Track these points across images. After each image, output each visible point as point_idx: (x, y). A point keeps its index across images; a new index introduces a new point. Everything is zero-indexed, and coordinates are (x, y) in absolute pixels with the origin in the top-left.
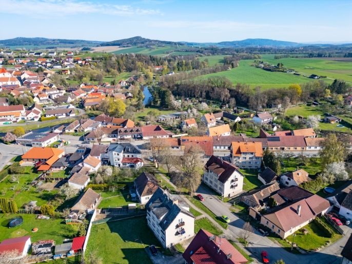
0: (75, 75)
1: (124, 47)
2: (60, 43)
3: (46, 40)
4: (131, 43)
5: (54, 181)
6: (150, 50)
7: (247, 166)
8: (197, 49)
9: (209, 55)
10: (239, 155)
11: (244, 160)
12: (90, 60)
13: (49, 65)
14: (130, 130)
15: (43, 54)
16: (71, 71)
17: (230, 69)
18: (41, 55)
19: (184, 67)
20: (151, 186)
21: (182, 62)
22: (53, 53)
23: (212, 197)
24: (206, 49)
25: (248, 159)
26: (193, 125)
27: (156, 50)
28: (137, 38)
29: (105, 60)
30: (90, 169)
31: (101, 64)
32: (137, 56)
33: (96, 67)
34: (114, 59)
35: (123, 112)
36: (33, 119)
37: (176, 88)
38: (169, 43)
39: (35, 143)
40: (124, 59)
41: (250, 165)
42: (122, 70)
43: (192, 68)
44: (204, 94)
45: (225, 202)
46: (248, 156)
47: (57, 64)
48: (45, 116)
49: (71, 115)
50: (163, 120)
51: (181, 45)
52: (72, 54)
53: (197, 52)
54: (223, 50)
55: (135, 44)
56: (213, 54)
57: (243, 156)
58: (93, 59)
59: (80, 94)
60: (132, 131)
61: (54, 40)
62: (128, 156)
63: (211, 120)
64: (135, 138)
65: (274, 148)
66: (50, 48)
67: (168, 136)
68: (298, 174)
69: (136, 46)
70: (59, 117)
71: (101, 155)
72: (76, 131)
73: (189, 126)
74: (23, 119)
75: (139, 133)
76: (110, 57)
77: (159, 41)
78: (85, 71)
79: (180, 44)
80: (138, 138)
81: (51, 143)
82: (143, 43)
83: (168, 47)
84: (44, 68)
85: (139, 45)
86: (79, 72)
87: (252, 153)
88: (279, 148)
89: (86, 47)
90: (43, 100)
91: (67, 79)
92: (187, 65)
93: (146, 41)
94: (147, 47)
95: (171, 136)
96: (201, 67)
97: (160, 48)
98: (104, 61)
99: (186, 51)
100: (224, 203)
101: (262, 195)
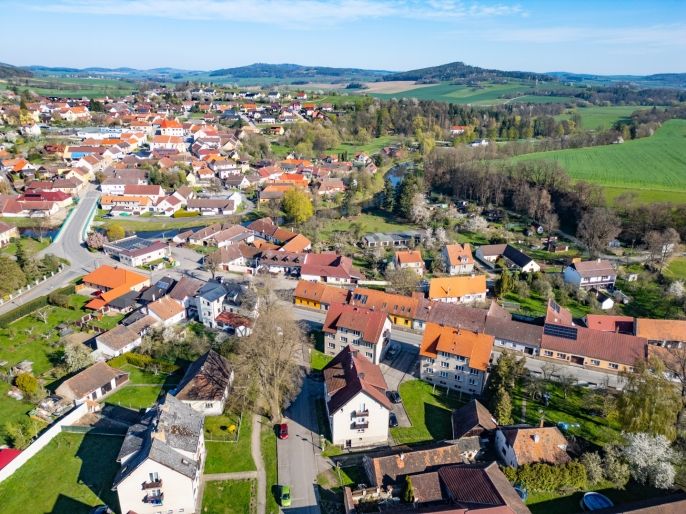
0: (291, 136)
1: (425, 83)
2: (317, 73)
3: (298, 67)
4: (440, 76)
5: (91, 331)
6: (474, 90)
7: (450, 384)
8: (580, 91)
9: (604, 105)
10: (432, 355)
11: (444, 369)
12: (329, 109)
13: (257, 116)
14: (283, 257)
15: (259, 95)
16: (285, 129)
17: (621, 140)
18: (255, 97)
19: (512, 131)
20: (202, 382)
21: (514, 119)
22: (275, 94)
23: (309, 438)
24: (599, 92)
25: (452, 368)
26: (412, 265)
27: (487, 90)
28: (456, 65)
29: (357, 109)
30: (155, 321)
31: (345, 118)
32: (422, 104)
33: (334, 122)
34: (372, 109)
35: (304, 218)
36: (164, 213)
37: (448, 176)
38: (520, 76)
39: (125, 256)
40: (394, 109)
41: (459, 384)
42: (383, 130)
43: (531, 134)
44: (500, 196)
45: (324, 455)
46: (454, 363)
47: (271, 116)
48: (185, 208)
49: (225, 212)
50: (372, 244)
51: (546, 80)
52: (305, 97)
53: (578, 96)
54: (643, 93)
55: (448, 77)
56: (616, 102)
57: (440, 358)
58: (335, 108)
59: (268, 175)
60: (285, 260)
61: (308, 69)
62: (231, 310)
63: (459, 259)
64: (288, 273)
65: (555, 353)
66: (297, 83)
67: (349, 281)
68: (532, 437)
69: (449, 82)
70: (205, 214)
71: (186, 298)
72: (205, 243)
73: (403, 265)
74: (151, 209)
75: (297, 264)
76: (367, 105)
77: (499, 73)
78: (309, 131)
79: (544, 78)
80: (293, 275)
81: (149, 260)
82: (463, 75)
83: (516, 84)
84: (247, 120)
85: (455, 80)
86: (299, 132)
87: (463, 358)
88: (570, 355)
89: (355, 82)
90: (205, 179)
91: (273, 143)
92: (523, 125)
93: (472, 73)
94: (469, 84)
95: (356, 282)
96: (557, 132)
97: (497, 88)
98: (353, 113)
99: (552, 94)
100: (320, 458)
101: (401, 465)
